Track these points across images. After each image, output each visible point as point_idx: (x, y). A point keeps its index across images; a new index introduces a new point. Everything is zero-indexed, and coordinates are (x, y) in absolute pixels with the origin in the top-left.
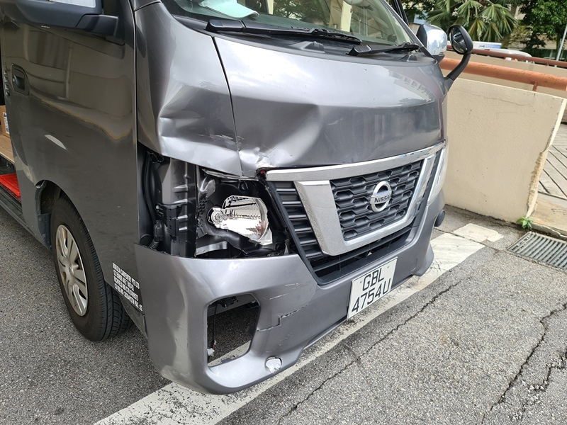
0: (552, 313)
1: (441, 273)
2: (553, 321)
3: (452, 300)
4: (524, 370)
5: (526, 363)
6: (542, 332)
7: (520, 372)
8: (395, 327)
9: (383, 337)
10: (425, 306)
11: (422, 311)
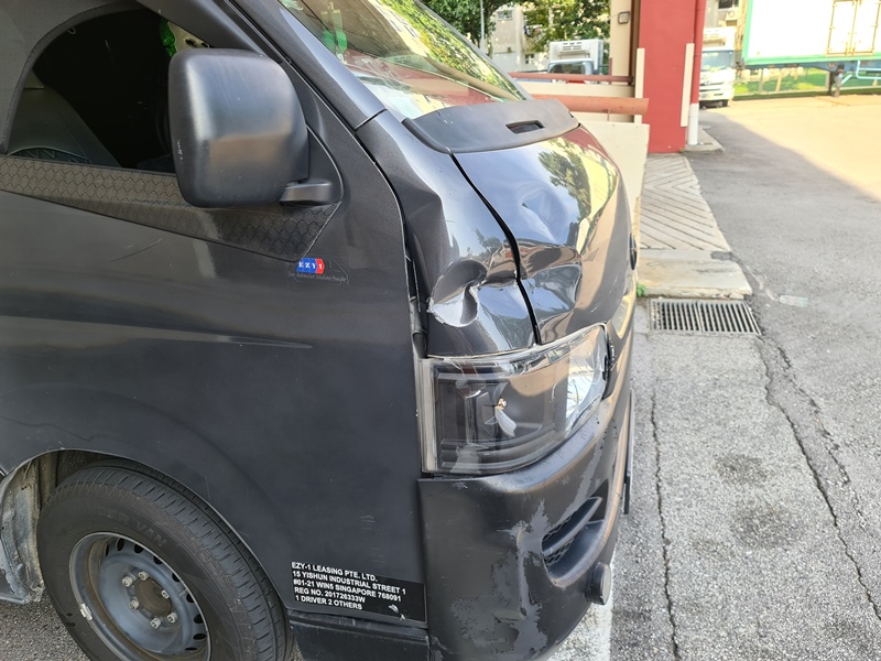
0: (766, 388)
2: (777, 397)
3: (671, 416)
4: (814, 468)
5: (808, 459)
6: (783, 415)
7: (815, 471)
8: (656, 479)
9: (657, 497)
10: (655, 435)
11: (659, 444)
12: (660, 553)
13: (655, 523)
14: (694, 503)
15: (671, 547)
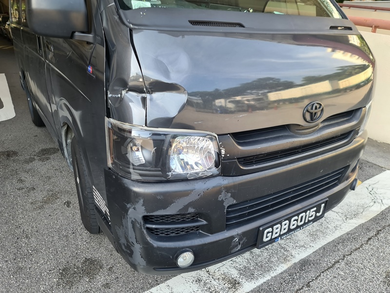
1: (383, 208)
8: (341, 257)
9: (330, 265)
10: (369, 239)
11: (367, 244)
12: (297, 287)
13: (312, 275)
14: (349, 279)
15: (307, 289)
